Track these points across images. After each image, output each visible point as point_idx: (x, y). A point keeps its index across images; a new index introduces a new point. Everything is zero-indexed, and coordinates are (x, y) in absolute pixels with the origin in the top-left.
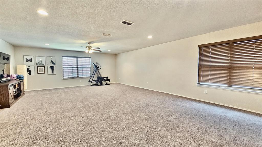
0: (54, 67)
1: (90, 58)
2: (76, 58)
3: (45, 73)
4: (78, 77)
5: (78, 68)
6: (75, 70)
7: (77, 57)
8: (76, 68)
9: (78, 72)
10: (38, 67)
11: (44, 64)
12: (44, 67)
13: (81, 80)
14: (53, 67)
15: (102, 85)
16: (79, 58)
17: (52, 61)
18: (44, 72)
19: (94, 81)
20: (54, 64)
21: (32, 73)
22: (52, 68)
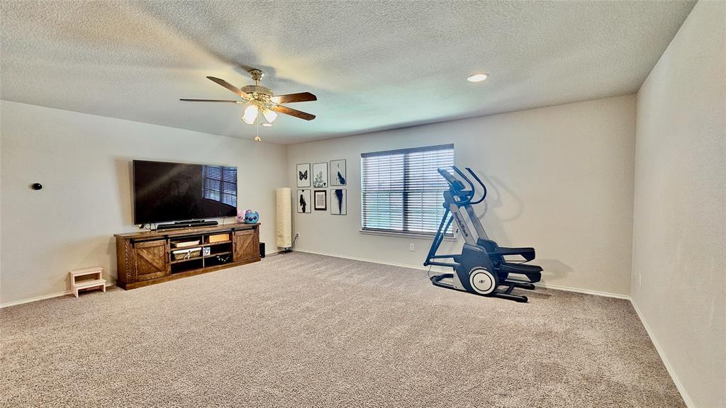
0: (344, 192)
1: (451, 146)
2: (402, 156)
3: (325, 209)
4: (405, 231)
5: (406, 195)
6: (398, 200)
7: (406, 151)
8: (401, 196)
9: (406, 212)
10: (315, 191)
11: (325, 184)
12: (325, 191)
14: (341, 190)
15: (469, 289)
16: (412, 155)
17: (339, 175)
18: (324, 207)
20: (343, 182)
21: (307, 208)
22: (339, 194)
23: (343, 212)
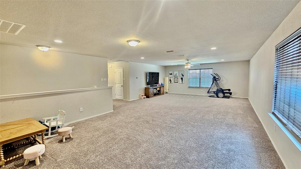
1: (212, 69)
2: (199, 70)
3: (178, 82)
4: (200, 87)
6: (198, 80)
9: (200, 83)
10: (174, 78)
11: (178, 76)
13: (202, 90)
15: (218, 97)
16: (202, 70)
19: (213, 92)
20: (183, 76)
21: (172, 82)
22: (182, 79)
23: (183, 83)
